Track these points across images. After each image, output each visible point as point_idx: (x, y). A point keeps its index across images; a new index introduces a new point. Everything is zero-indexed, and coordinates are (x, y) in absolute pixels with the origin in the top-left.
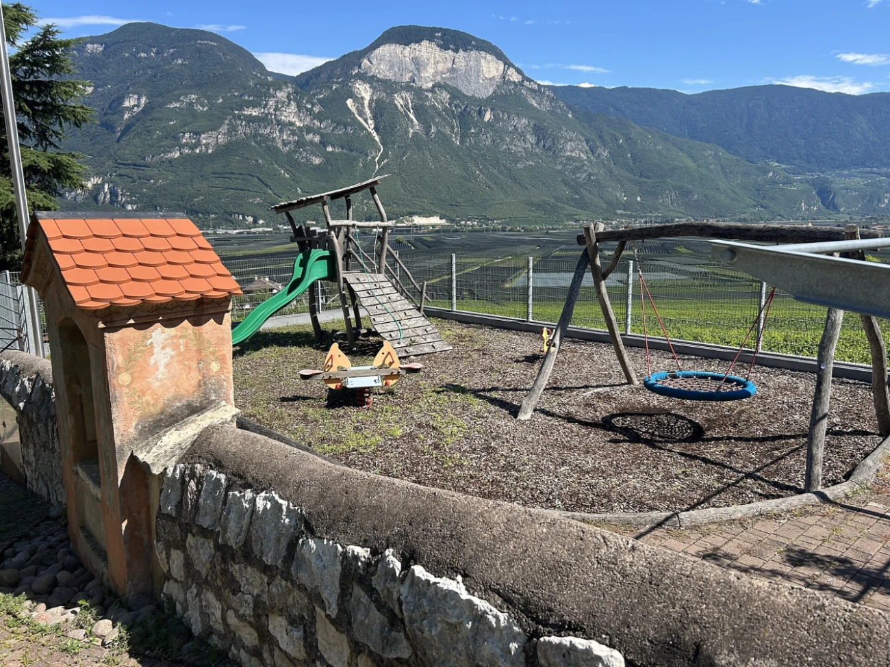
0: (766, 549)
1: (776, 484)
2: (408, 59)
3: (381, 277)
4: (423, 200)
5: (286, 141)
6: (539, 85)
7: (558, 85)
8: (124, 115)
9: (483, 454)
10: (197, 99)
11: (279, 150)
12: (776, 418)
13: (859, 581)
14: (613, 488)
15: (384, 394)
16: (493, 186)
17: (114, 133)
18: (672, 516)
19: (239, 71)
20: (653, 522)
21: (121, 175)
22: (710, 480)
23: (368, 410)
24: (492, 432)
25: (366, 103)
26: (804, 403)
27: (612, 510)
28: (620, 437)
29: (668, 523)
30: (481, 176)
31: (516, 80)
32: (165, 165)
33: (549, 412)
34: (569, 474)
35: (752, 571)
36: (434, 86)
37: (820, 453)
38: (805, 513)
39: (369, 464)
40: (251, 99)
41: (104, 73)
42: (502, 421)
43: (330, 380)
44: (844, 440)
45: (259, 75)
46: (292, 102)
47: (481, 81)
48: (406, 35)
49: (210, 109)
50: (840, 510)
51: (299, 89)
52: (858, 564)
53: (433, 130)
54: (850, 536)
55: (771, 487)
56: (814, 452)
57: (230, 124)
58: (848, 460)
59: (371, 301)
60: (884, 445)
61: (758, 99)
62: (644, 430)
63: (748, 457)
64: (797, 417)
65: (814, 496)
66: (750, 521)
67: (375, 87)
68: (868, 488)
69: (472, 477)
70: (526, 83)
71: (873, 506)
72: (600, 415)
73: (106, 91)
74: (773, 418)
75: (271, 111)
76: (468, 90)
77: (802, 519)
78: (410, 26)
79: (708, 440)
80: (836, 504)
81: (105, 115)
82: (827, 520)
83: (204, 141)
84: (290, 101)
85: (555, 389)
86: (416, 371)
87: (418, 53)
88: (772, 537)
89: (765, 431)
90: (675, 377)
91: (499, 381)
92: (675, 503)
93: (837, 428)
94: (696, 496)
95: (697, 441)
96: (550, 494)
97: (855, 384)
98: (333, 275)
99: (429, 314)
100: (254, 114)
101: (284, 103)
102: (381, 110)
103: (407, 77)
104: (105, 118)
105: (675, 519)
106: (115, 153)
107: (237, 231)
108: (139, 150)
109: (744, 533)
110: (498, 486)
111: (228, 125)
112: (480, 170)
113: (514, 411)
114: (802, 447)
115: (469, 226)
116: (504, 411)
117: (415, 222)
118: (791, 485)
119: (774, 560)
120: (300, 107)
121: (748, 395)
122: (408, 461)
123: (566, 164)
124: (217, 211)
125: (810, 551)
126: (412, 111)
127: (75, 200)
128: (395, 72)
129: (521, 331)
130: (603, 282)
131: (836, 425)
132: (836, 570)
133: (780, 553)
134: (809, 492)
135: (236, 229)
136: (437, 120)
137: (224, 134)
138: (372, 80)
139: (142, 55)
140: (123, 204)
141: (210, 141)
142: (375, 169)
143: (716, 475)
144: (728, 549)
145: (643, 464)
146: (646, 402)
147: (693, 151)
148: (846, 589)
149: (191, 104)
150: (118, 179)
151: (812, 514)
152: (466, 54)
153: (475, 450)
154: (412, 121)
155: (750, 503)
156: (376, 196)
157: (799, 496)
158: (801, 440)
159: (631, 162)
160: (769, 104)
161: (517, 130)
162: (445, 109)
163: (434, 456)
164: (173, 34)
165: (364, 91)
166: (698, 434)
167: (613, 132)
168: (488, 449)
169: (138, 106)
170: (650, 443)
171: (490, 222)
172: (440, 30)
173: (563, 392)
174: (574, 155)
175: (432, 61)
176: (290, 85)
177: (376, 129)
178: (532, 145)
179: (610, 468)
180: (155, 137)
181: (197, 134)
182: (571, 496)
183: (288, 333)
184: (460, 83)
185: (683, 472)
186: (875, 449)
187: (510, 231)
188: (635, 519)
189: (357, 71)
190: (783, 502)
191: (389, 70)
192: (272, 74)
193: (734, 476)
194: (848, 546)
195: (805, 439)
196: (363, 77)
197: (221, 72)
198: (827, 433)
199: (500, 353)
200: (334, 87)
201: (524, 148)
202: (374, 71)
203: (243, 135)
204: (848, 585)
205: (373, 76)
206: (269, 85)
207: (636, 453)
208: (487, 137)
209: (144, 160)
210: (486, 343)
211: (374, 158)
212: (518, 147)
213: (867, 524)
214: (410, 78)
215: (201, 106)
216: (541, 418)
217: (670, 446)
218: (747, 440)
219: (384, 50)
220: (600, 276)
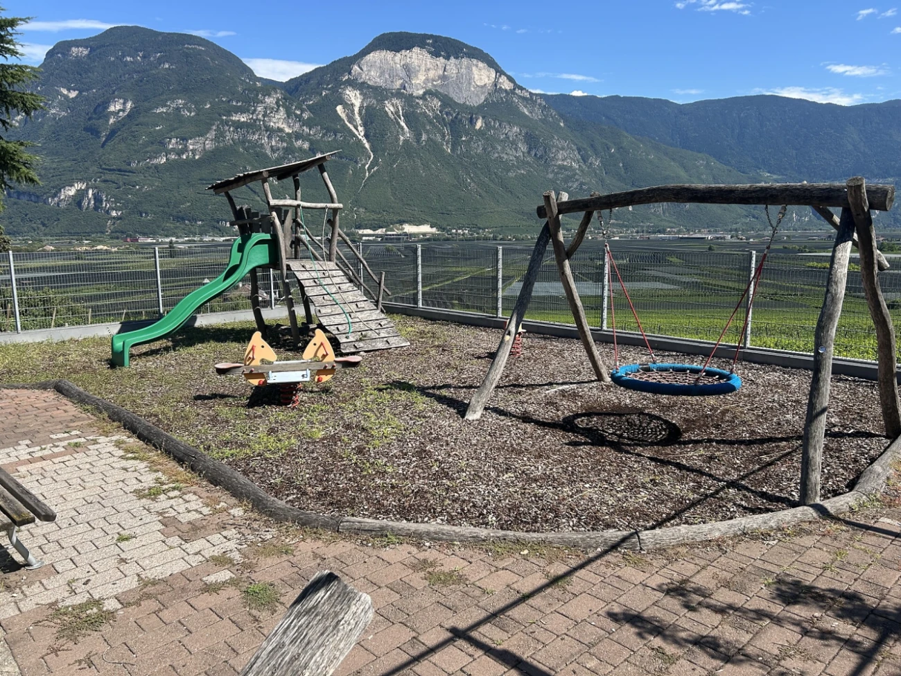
0: (750, 580)
1: (763, 495)
2: (398, 66)
3: (332, 265)
4: (413, 208)
5: (275, 148)
6: (530, 93)
7: (549, 93)
8: (109, 120)
9: (414, 459)
10: (184, 104)
11: (268, 156)
12: (766, 419)
13: (873, 625)
14: (564, 499)
15: (319, 392)
16: (484, 194)
17: (99, 137)
18: (631, 535)
19: (227, 76)
20: (606, 544)
21: (105, 181)
22: (684, 490)
23: (293, 409)
24: (431, 433)
25: (356, 110)
26: (797, 402)
27: (558, 527)
28: (582, 439)
29: (625, 545)
30: (472, 184)
31: (508, 88)
32: (151, 170)
33: (503, 411)
34: (512, 482)
35: (731, 612)
36: (425, 94)
37: (818, 456)
38: (800, 531)
39: (272, 471)
40: (239, 104)
41: (89, 77)
42: (447, 421)
43: (251, 375)
44: (845, 442)
45: (248, 81)
46: (281, 108)
47: (473, 89)
48: (397, 42)
49: (197, 114)
50: (844, 528)
51: (288, 95)
52: (871, 602)
53: (424, 137)
54: (859, 562)
55: (758, 498)
56: (811, 456)
57: (218, 129)
58: (850, 466)
59: (317, 291)
60: (894, 447)
61: (748, 110)
62: (611, 431)
63: (732, 463)
64: (789, 417)
65: (811, 510)
66: (730, 542)
67: (366, 94)
68: (878, 500)
69: (393, 487)
70: (518, 91)
71: (886, 522)
72: (561, 415)
73: (91, 95)
74: (762, 418)
75: (260, 116)
76: (459, 98)
77: (797, 540)
78: (401, 33)
79: (686, 443)
80: (839, 519)
81: (90, 119)
82: (828, 540)
83: (191, 147)
84: (279, 106)
85: (515, 386)
86: (355, 364)
87: (409, 59)
88: (759, 564)
89: (753, 432)
90: (648, 370)
91: (454, 378)
92: (638, 519)
93: (837, 430)
94: (665, 510)
95: (673, 444)
96: (485, 507)
97: (854, 381)
98: (275, 260)
99: (389, 310)
100: (242, 120)
101: (273, 109)
102: (372, 117)
103: (398, 84)
104: (90, 123)
105: (635, 540)
106: (100, 159)
107: (224, 238)
108: (125, 155)
109: (722, 559)
110: (423, 497)
111: (215, 130)
112: (471, 179)
113: (462, 409)
114: (795, 451)
115: (459, 234)
116: (452, 410)
117: (405, 231)
118: (783, 495)
119: (759, 597)
120: (289, 113)
121: (732, 389)
122: (320, 468)
123: (557, 173)
124: (203, 218)
125: (807, 583)
126: (402, 118)
127: (58, 205)
128: (386, 79)
129: (489, 327)
130: (567, 261)
131: (835, 426)
132: (843, 609)
133: (768, 585)
134: (805, 505)
135: (223, 236)
136: (428, 128)
137: (212, 140)
138: (362, 87)
139: (128, 59)
140: (108, 210)
141: (197, 146)
142: (365, 176)
143: (691, 484)
144: (701, 580)
145: (604, 470)
146: (616, 401)
147: (685, 161)
148: (856, 638)
149: (178, 109)
150: (103, 185)
151: (809, 533)
152: (457, 62)
153: (406, 454)
154: (402, 128)
155: (731, 518)
156: (325, 174)
157: (792, 511)
158: (794, 442)
159: (623, 171)
160: (760, 114)
161: (508, 138)
162: (436, 117)
163: (353, 462)
164: (160, 38)
165: (355, 98)
166: (674, 436)
167: (605, 141)
168: (422, 453)
169: (123, 111)
170: (617, 446)
171: (481, 231)
172: (431, 37)
173: (524, 389)
174: (565, 163)
175: (423, 68)
176: (278, 91)
177: (366, 136)
178: (523, 153)
179: (563, 475)
180: (141, 142)
181: (184, 139)
182: (509, 509)
183: (233, 329)
184: (451, 90)
185: (651, 480)
186: (882, 454)
187: (501, 240)
188: (583, 540)
189: (347, 77)
190: (772, 517)
191: (380, 76)
192: (261, 79)
193: (714, 486)
194: (856, 576)
195: (799, 442)
196: (353, 84)
197: (209, 77)
198: (826, 435)
199: (461, 350)
200: (324, 93)
201: (515, 157)
202: (364, 77)
203: (231, 141)
204: (859, 631)
205: (364, 83)
206: (257, 91)
207: (598, 458)
208: (478, 145)
209: (130, 165)
210: (449, 339)
211: (364, 165)
212: (510, 155)
213: (880, 547)
214: (401, 85)
215: (188, 111)
216: (492, 418)
217: (639, 449)
218: (731, 443)
219: (374, 56)
220: (563, 255)
